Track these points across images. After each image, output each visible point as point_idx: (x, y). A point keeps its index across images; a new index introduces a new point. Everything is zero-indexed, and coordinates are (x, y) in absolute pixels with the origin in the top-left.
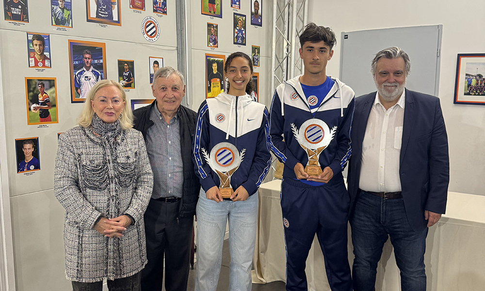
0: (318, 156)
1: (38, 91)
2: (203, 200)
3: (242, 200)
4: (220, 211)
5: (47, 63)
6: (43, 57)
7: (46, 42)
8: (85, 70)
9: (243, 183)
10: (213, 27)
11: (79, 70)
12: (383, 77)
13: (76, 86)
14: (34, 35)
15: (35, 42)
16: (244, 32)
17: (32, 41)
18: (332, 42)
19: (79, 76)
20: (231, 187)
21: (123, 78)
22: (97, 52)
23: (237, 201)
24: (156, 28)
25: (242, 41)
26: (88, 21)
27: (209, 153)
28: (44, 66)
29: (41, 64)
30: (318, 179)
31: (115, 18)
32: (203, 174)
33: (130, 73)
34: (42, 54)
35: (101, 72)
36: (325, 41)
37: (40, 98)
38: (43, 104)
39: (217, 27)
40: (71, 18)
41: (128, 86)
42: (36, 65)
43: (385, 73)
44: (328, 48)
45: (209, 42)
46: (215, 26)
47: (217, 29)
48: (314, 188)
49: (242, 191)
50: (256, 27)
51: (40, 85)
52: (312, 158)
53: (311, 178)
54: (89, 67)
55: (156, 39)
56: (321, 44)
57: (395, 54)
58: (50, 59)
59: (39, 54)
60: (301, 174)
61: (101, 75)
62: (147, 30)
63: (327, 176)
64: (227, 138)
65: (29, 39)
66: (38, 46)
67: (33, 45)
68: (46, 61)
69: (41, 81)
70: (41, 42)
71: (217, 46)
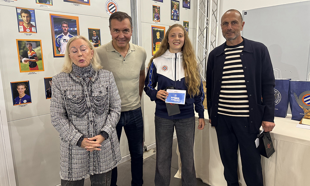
1: (27, 49)
6: (30, 25)
8: (63, 35)
11: (59, 35)
13: (57, 46)
14: (22, 10)
16: (178, 12)
17: (21, 14)
19: (59, 39)
21: (92, 41)
24: (116, 7)
25: (177, 18)
28: (31, 31)
29: (28, 30)
34: (29, 23)
37: (29, 54)
38: (31, 58)
41: (96, 46)
42: (25, 30)
45: (154, 17)
47: (160, 9)
51: (28, 45)
54: (67, 33)
58: (36, 27)
59: (27, 23)
62: (110, 8)
65: (18, 12)
66: (26, 18)
67: (22, 17)
68: (32, 28)
69: (30, 42)
70: (28, 14)
71: (160, 21)
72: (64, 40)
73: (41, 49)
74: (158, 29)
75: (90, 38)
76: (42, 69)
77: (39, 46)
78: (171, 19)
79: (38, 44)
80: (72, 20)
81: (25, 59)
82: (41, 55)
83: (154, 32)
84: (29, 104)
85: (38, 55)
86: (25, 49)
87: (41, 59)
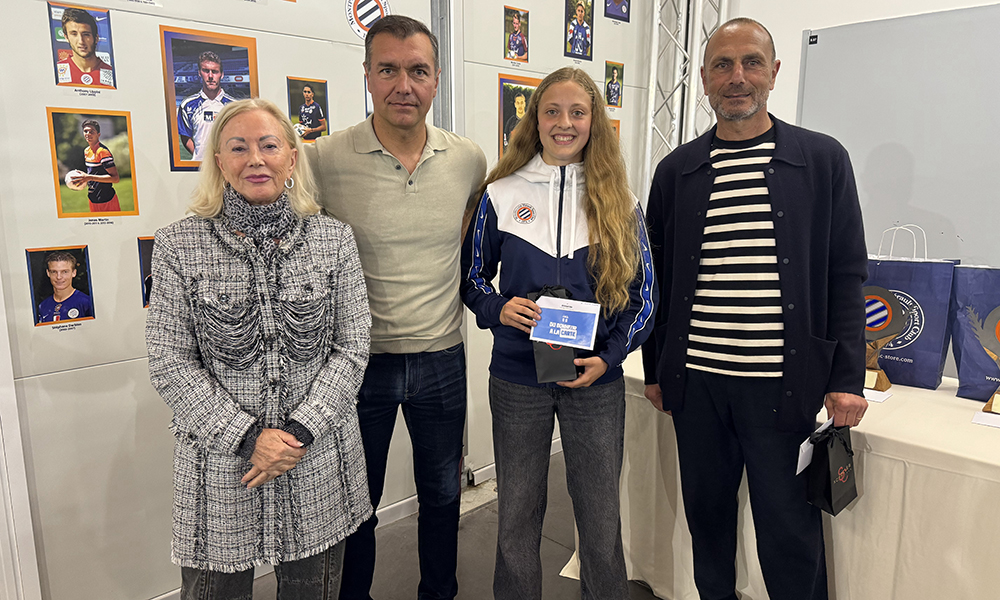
1: (82, 140)
7: (102, 28)
8: (204, 96)
10: (519, 16)
13: (182, 133)
14: (67, 10)
15: (72, 26)
16: (588, 32)
17: (63, 24)
19: (189, 109)
21: (301, 119)
22: (234, 57)
24: (382, 11)
25: (585, 51)
28: (96, 82)
29: (87, 79)
33: (317, 108)
37: (90, 158)
38: (94, 171)
39: (526, 16)
41: (312, 136)
42: (76, 78)
45: (508, 47)
47: (528, 21)
51: (87, 128)
54: (216, 92)
58: (112, 68)
59: (83, 54)
62: (360, 12)
65: (53, 17)
66: (79, 36)
67: (66, 34)
68: (101, 72)
69: (92, 119)
70: (89, 26)
71: (527, 60)
72: (206, 113)
73: (129, 144)
74: (519, 86)
75: (294, 110)
76: (133, 209)
77: (124, 133)
78: (566, 54)
79: (119, 127)
80: (233, 49)
81: (75, 173)
82: (128, 161)
83: (507, 97)
84: (86, 322)
85: (118, 162)
86: (76, 142)
87: (128, 176)
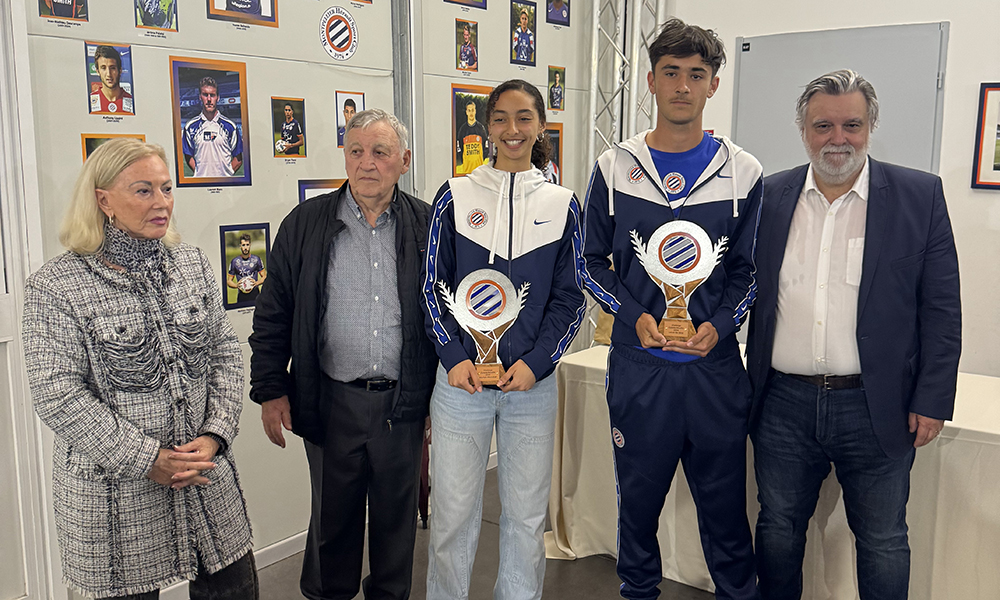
0: (687, 300)
2: (443, 388)
3: (522, 388)
4: (477, 410)
5: (126, 105)
6: (118, 92)
7: (125, 61)
8: (204, 118)
9: (524, 354)
10: (469, 27)
11: (191, 118)
12: (822, 133)
13: (187, 152)
14: (99, 47)
15: (102, 61)
16: (531, 38)
17: (95, 60)
18: (717, 58)
19: (192, 130)
20: (499, 361)
21: (283, 136)
22: (228, 81)
23: (512, 390)
24: (350, 31)
25: (529, 58)
26: (210, 16)
27: (453, 291)
28: (120, 110)
29: (113, 107)
30: (686, 348)
31: (266, 11)
32: (441, 335)
33: (296, 125)
34: (116, 86)
35: (236, 124)
36: (703, 55)
39: (475, 27)
40: (176, 12)
41: (293, 151)
42: (105, 109)
43: (825, 126)
44: (708, 69)
45: (459, 58)
46: (471, 25)
47: (477, 32)
48: (677, 366)
49: (521, 370)
50: (558, 28)
52: (673, 304)
53: (671, 345)
54: (213, 114)
55: (350, 54)
56: (695, 61)
57: (845, 84)
58: (132, 97)
59: (110, 85)
60: (652, 336)
61: (237, 130)
62: (332, 34)
63: (706, 340)
64: (491, 261)
66: (107, 70)
67: (98, 68)
68: (124, 101)
70: (115, 60)
71: (477, 69)
72: (205, 134)
80: (227, 74)
